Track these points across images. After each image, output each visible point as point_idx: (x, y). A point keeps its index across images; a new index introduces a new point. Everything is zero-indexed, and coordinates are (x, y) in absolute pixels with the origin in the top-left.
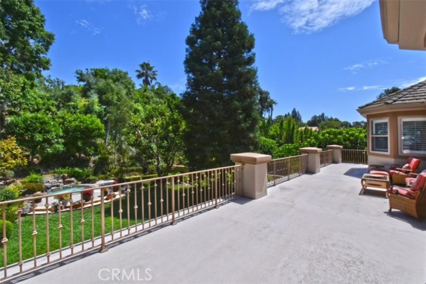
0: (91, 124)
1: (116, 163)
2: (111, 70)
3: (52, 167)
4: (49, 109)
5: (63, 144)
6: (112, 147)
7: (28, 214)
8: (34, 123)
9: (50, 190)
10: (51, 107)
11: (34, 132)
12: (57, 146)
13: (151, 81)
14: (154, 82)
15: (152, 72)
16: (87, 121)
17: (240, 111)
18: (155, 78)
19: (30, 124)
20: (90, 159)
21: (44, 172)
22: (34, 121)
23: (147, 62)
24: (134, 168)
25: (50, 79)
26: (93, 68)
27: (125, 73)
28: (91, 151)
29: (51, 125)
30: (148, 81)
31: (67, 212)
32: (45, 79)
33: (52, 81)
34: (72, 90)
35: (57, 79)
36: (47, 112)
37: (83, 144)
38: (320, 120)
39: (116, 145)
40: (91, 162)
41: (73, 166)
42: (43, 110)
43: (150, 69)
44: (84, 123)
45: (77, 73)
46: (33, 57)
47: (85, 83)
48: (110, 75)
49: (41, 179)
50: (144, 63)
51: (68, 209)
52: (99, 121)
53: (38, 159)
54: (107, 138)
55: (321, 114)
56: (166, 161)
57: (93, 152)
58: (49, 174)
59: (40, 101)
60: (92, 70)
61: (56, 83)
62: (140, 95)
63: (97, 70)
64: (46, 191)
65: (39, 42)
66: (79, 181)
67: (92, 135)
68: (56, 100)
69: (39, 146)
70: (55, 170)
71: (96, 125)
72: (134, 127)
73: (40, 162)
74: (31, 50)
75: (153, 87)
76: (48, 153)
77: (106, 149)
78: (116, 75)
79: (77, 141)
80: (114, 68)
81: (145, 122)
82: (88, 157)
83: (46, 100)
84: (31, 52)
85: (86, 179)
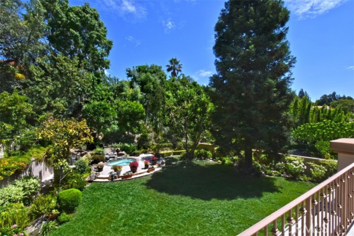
0: (137, 109)
1: (153, 140)
2: (149, 66)
3: (110, 142)
4: (109, 99)
5: (118, 124)
6: (150, 127)
7: (94, 181)
8: (99, 109)
9: (109, 161)
10: (110, 97)
11: (99, 116)
12: (113, 126)
13: (178, 73)
14: (179, 73)
15: (178, 65)
16: (133, 106)
17: (275, 89)
18: (180, 71)
19: (96, 110)
20: (135, 136)
21: (105, 146)
22: (99, 107)
23: (174, 58)
24: (166, 144)
25: (110, 78)
26: (137, 66)
27: (159, 67)
28: (135, 130)
29: (110, 110)
30: (175, 73)
31: (119, 182)
32: (107, 78)
33: (111, 79)
34: (124, 83)
35: (115, 77)
36: (108, 100)
37: (130, 124)
38: (330, 99)
39: (153, 125)
40: (136, 138)
41: (123, 142)
42: (105, 100)
43: (177, 63)
44: (131, 108)
45: (127, 71)
46: (99, 59)
47: (132, 77)
48: (149, 70)
49: (102, 152)
50: (173, 59)
51: (120, 179)
52: (141, 106)
53: (102, 136)
54: (147, 120)
55: (331, 93)
56: (193, 139)
57: (137, 131)
58: (108, 148)
59: (103, 93)
60: (136, 67)
61: (114, 80)
62: (170, 84)
63: (140, 66)
64: (106, 161)
65: (103, 48)
66: (128, 154)
67: (137, 117)
68: (113, 91)
69: (102, 127)
70: (112, 144)
71: (139, 109)
72: (168, 109)
73: (103, 138)
74: (98, 54)
75: (179, 77)
76: (108, 132)
77: (146, 128)
78: (153, 69)
79: (127, 123)
80: (152, 64)
81: (177, 105)
82: (133, 135)
83: (107, 92)
84: (98, 56)
85: (133, 153)
